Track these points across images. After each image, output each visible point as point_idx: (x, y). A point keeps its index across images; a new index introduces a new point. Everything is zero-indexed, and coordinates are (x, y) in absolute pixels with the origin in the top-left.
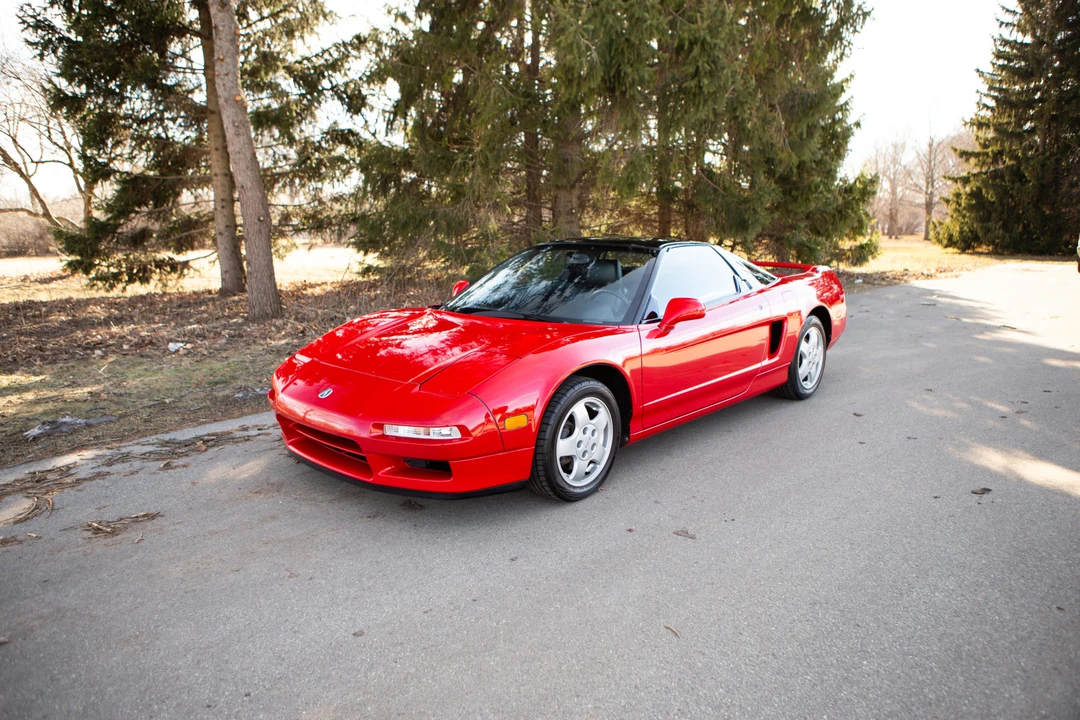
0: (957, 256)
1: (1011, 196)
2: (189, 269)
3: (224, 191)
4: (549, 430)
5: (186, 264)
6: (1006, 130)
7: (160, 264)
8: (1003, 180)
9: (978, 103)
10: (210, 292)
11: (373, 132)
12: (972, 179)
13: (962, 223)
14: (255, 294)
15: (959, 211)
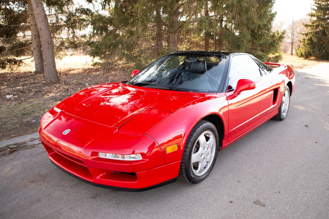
0: (304, 60)
1: (322, 40)
2: (22, 63)
3: (35, 32)
4: (188, 150)
5: (21, 61)
6: (320, 17)
7: (10, 61)
8: (319, 34)
9: (311, 8)
10: (31, 72)
11: (97, 10)
12: (309, 34)
13: (305, 49)
14: (47, 73)
15: (304, 45)
